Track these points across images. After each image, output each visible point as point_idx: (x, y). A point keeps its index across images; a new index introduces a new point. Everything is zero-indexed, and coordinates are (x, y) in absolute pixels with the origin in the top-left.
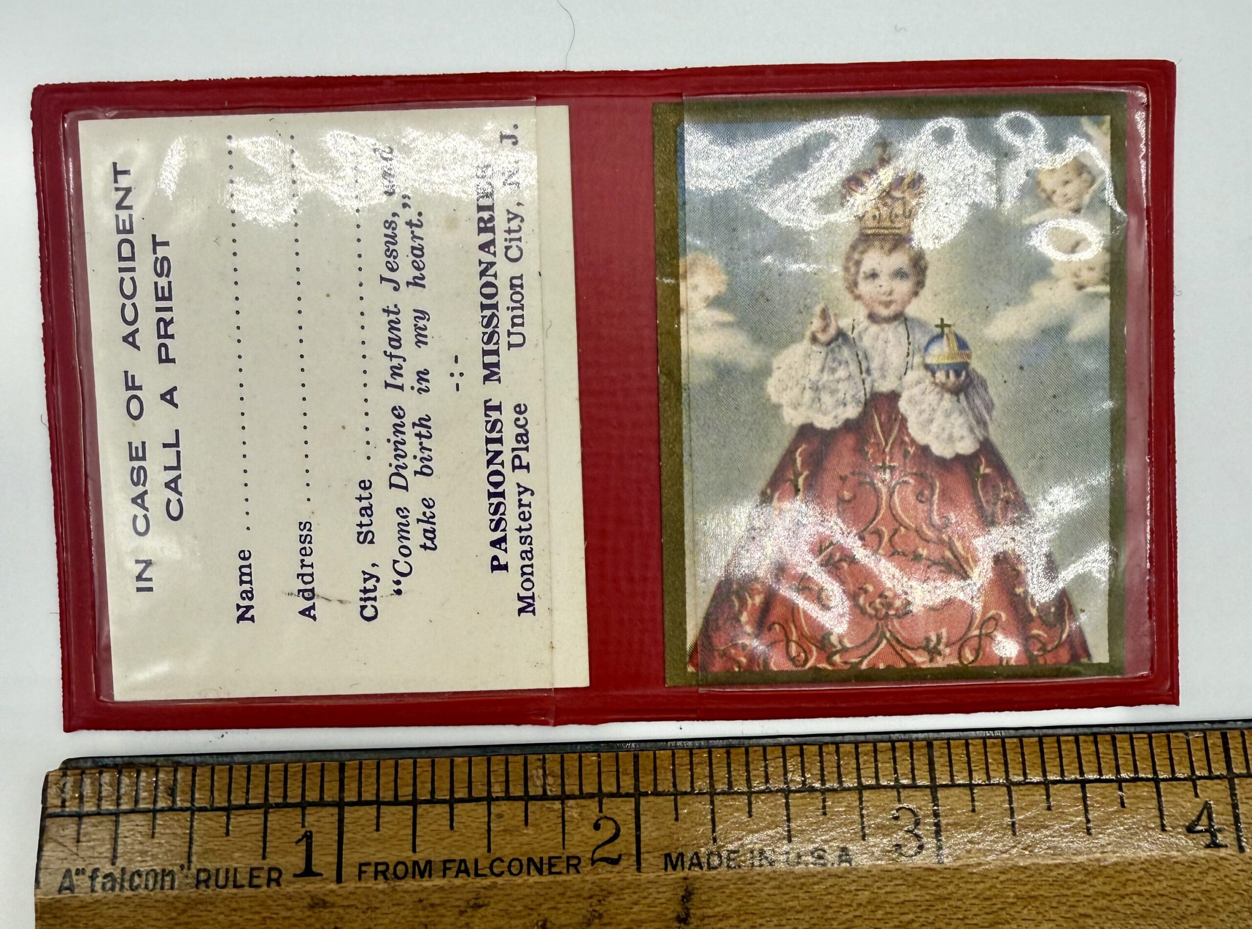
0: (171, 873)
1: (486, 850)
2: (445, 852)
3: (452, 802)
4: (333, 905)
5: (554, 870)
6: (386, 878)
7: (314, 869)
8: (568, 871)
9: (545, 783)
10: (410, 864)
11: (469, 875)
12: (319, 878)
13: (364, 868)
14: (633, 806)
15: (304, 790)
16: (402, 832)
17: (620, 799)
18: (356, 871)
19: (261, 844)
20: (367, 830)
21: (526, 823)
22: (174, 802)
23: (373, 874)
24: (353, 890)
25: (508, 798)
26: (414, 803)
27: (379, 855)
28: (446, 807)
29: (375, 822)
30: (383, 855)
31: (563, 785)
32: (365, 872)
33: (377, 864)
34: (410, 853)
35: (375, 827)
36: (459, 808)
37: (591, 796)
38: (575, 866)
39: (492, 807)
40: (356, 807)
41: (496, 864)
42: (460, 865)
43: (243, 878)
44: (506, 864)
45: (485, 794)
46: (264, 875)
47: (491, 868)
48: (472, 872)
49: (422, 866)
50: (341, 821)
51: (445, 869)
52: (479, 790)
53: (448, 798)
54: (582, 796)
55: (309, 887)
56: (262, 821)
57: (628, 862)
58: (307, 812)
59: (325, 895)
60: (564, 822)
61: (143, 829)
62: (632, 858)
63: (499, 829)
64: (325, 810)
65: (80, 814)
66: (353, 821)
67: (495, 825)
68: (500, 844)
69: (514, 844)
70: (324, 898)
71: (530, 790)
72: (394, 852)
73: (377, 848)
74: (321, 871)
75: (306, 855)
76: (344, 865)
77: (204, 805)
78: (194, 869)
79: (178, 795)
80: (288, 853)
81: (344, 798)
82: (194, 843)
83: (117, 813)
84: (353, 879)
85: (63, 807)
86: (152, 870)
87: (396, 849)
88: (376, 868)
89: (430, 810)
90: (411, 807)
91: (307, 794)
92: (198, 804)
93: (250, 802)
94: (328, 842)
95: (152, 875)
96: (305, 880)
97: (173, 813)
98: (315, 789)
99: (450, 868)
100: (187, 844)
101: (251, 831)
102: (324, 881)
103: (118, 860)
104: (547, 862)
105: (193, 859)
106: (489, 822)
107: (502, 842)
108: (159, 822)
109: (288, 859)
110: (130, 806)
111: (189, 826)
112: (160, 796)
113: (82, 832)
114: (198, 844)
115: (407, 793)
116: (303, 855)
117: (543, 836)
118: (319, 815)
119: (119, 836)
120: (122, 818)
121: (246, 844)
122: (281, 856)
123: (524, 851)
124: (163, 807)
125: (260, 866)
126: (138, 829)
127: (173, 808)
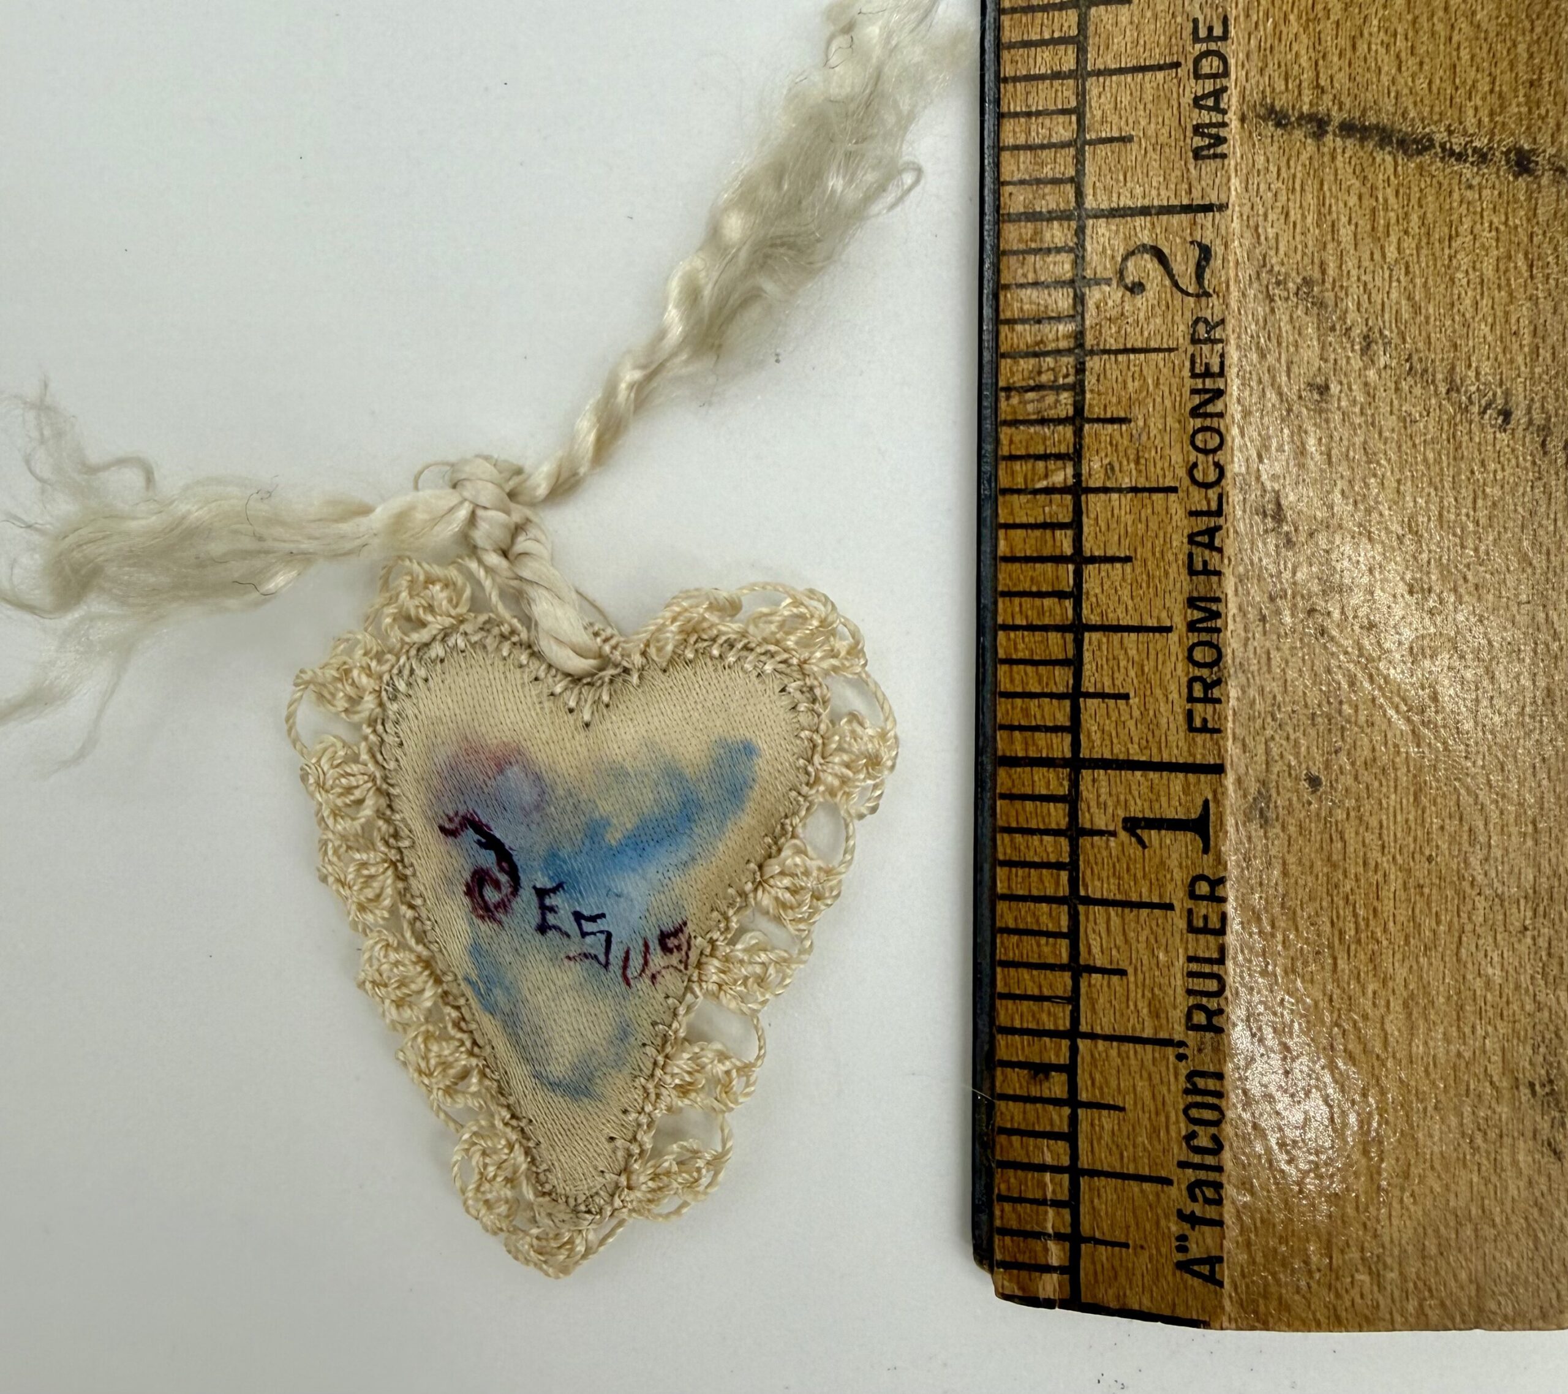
0: (1191, 1076)
1: (1173, 497)
2: (1173, 571)
3: (1080, 559)
4: (1264, 783)
5: (1216, 369)
6: (1218, 682)
7: (1195, 814)
8: (1221, 341)
9: (1051, 388)
10: (1194, 638)
11: (1219, 528)
12: (1211, 804)
13: (1198, 723)
14: (1101, 222)
15: (1047, 832)
16: (1132, 652)
17: (1088, 245)
18: (1200, 738)
19: (1144, 912)
20: (1125, 717)
21: (1127, 421)
22: (1059, 1068)
23: (1210, 708)
24: (1239, 744)
25: (1076, 456)
26: (1078, 628)
27: (1175, 696)
28: (1090, 570)
29: (1111, 702)
30: (1173, 687)
31: (1056, 353)
32: (1205, 721)
33: (1191, 699)
34: (1173, 637)
35: (1121, 703)
36: (1090, 546)
37: (1080, 300)
39: (1092, 484)
40: (1083, 738)
41: (1199, 476)
42: (1199, 544)
43: (1205, 946)
44: (1201, 457)
45: (1068, 498)
46: (1202, 908)
47: (1207, 486)
48: (1212, 522)
49: (1197, 615)
50: (1106, 764)
51: (1207, 572)
52: (1060, 509)
53: (1071, 567)
54: (1078, 318)
55: (1230, 824)
56: (1101, 909)
57: (1207, 228)
58: (1088, 826)
59: (1245, 796)
60: (1126, 351)
61: (1107, 1126)
62: (1199, 220)
63: (1134, 472)
64: (1085, 794)
65: (1074, 1239)
66: (1108, 742)
67: (1127, 480)
68: (1163, 469)
69: (1163, 441)
70: (1250, 798)
71: (1063, 415)
72: (1170, 666)
73: (1161, 697)
74: (1199, 802)
75: (1168, 829)
76: (1190, 760)
77: (1068, 1013)
78: (1187, 1035)
79: (1047, 1061)
80: (1162, 863)
81: (1064, 759)
82: (1137, 1034)
83: (1075, 1172)
84: (1217, 743)
85: (1061, 1270)
86: (1185, 1111)
87: (1164, 663)
88: (1199, 700)
89: (1094, 600)
90: (1087, 635)
91: (1054, 826)
92: (1064, 1024)
93: (1065, 930)
94: (1144, 790)
95: (1194, 1113)
96: (1216, 832)
97: (1079, 1071)
98: (1045, 811)
99: (1205, 563)
100: (1139, 1047)
101: (1120, 929)
102: (1219, 796)
103: (1163, 1174)
104: (1199, 381)
105: (1167, 1036)
106: (1120, 490)
107: (1159, 464)
108: (1094, 1095)
109: (1173, 863)
110: (1062, 1147)
111: (1107, 1043)
112: (1046, 1094)
113: (1108, 1238)
114: (1138, 1027)
115: (1061, 642)
116: (1168, 836)
117: (1151, 388)
118: (1093, 804)
119: (1118, 1170)
120: (1084, 1162)
121: (1142, 938)
122: (1169, 876)
123: (1177, 425)
124: (1066, 1088)
125: (1185, 914)
126: (1106, 1137)
127: (1070, 1070)
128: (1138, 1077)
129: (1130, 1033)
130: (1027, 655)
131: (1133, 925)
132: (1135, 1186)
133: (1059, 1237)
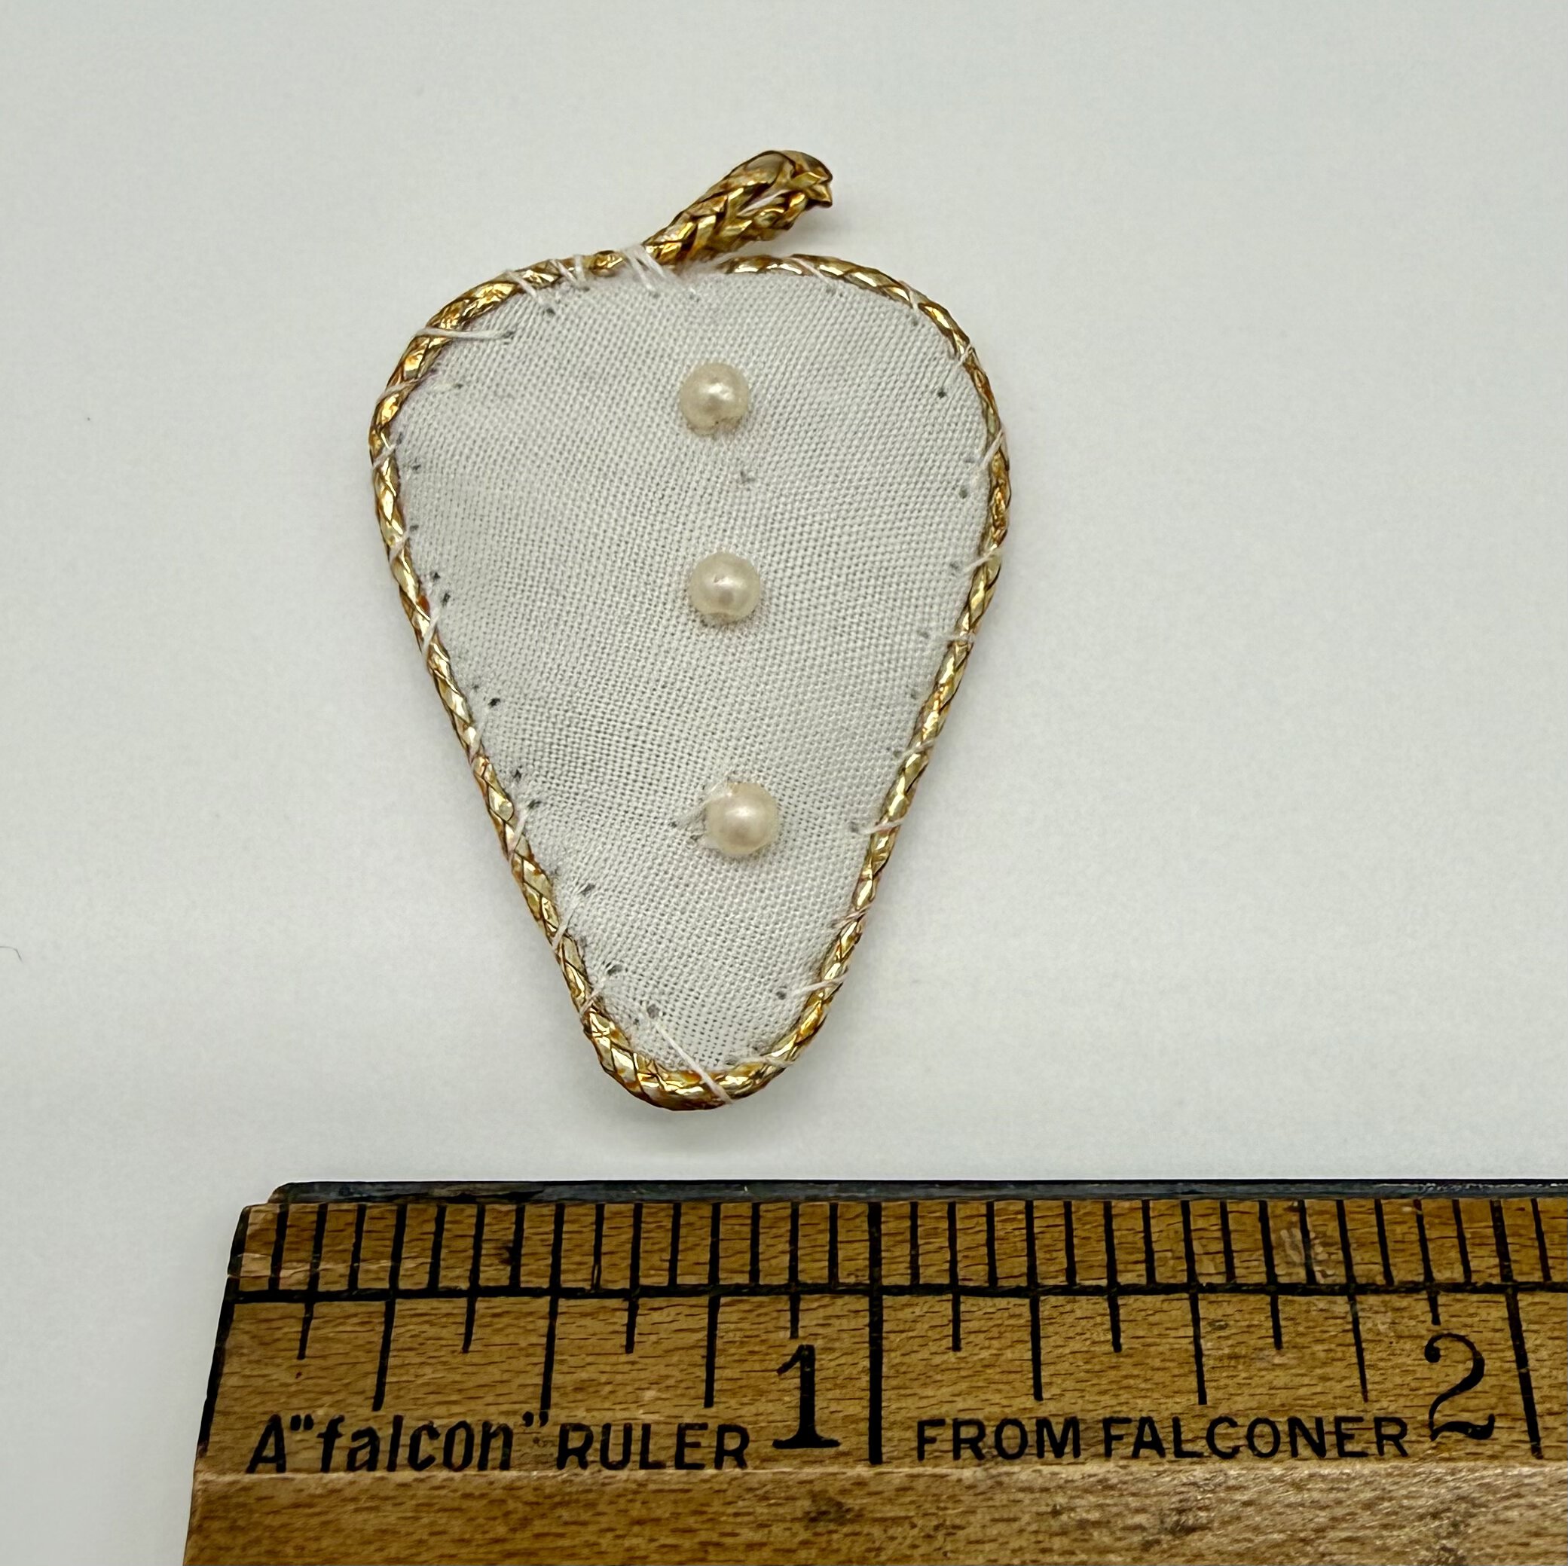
0: (507, 1432)
1: (1194, 1398)
2: (1106, 1400)
3: (1113, 1292)
4: (859, 1517)
5: (1349, 1447)
6: (979, 1455)
7: (820, 1430)
8: (1381, 1452)
9: (1308, 1257)
10: (1030, 1426)
11: (1162, 1453)
12: (832, 1451)
13: (929, 1432)
14: (1504, 1313)
15: (794, 1259)
16: (1009, 1354)
17: (1475, 1297)
18: (911, 1434)
19: (702, 1373)
20: (933, 1347)
21: (1278, 1344)
22: (515, 1276)
23: (949, 1446)
24: (906, 1483)
25: (1234, 1287)
26: (1032, 1291)
27: (960, 1404)
28: (1102, 1305)
29: (949, 1330)
30: (970, 1403)
31: (1348, 1263)
32: (933, 1440)
33: (957, 1424)
34: (1030, 1402)
35: (949, 1342)
36: (1129, 1305)
37: (1411, 1288)
38: (1396, 1440)
39: (1201, 1305)
40: (905, 1299)
41: (1221, 1429)
42: (1141, 1430)
43: (662, 1446)
44: (1244, 1431)
45: (1183, 1278)
46: (708, 1441)
47: (1210, 1438)
48: (1168, 1445)
49: (1058, 1430)
50: (876, 1326)
51: (1109, 1440)
52: (1170, 1271)
53: (1104, 1283)
54: (1389, 1287)
55: (810, 1472)
56: (705, 1323)
57: (1510, 1433)
58: (803, 1306)
59: (843, 1492)
60: (1358, 1342)
61: (444, 1333)
62: (1518, 1424)
63: (1220, 1352)
64: (840, 1302)
65: (310, 1295)
66: (901, 1327)
67: (1209, 1345)
68: (1226, 1386)
69: (1257, 1386)
70: (840, 1499)
71: (1278, 1271)
72: (996, 1398)
73: (957, 1388)
74: (836, 1436)
75: (802, 1399)
76: (884, 1424)
77: (581, 1285)
78: (555, 1424)
79: (524, 1260)
80: (762, 1393)
81: (880, 1277)
82: (556, 1367)
83: (391, 1295)
84: (906, 1456)
85: (274, 1280)
86: (463, 1425)
87: (999, 1391)
88: (956, 1433)
89: (1068, 1308)
90: (1027, 1301)
91: (801, 1266)
92: (568, 1281)
93: (680, 1281)
94: (848, 1371)
95: (461, 1435)
96: (800, 1456)
97: (512, 1299)
98: (818, 1256)
99: (1120, 1438)
100: (541, 1369)
101: (680, 1343)
102: (842, 1459)
103: (387, 1399)
104: (1332, 1428)
105: (553, 1401)
106: (1197, 1338)
107: (1229, 1382)
108: (483, 1316)
109: (762, 1406)
110: (422, 1280)
111: (545, 1330)
112: (484, 1260)
113: (311, 1333)
114: (565, 1368)
115: (1016, 1272)
116: (794, 1398)
117: (1319, 1371)
118: (829, 1311)
119: (392, 1346)
120: (401, 1306)
121: (670, 1371)
122: (745, 1400)
123: (1278, 1402)
124: (492, 1284)
125: (700, 1421)
126: (432, 1331)
127: (514, 1289)
128: (505, 1366)
129: (557, 1357)
130: (999, 1233)
131: (687, 1359)
132: (374, 1367)
133: (314, 1278)
